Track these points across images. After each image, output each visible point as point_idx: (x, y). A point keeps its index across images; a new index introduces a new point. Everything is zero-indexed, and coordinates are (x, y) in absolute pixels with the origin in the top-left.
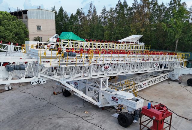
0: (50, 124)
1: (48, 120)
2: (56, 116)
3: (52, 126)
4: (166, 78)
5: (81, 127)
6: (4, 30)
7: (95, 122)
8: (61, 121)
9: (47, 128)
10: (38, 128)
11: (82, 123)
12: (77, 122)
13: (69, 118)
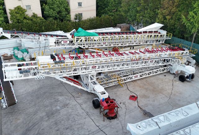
0: (54, 99)
1: (54, 96)
2: (60, 94)
3: (54, 101)
4: (165, 71)
5: (70, 104)
6: (48, 9)
7: (80, 101)
8: (61, 98)
9: (51, 101)
10: (46, 100)
11: (72, 101)
12: (69, 100)
13: (66, 96)
